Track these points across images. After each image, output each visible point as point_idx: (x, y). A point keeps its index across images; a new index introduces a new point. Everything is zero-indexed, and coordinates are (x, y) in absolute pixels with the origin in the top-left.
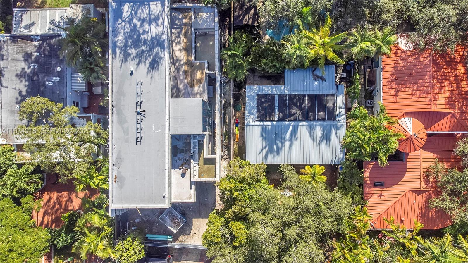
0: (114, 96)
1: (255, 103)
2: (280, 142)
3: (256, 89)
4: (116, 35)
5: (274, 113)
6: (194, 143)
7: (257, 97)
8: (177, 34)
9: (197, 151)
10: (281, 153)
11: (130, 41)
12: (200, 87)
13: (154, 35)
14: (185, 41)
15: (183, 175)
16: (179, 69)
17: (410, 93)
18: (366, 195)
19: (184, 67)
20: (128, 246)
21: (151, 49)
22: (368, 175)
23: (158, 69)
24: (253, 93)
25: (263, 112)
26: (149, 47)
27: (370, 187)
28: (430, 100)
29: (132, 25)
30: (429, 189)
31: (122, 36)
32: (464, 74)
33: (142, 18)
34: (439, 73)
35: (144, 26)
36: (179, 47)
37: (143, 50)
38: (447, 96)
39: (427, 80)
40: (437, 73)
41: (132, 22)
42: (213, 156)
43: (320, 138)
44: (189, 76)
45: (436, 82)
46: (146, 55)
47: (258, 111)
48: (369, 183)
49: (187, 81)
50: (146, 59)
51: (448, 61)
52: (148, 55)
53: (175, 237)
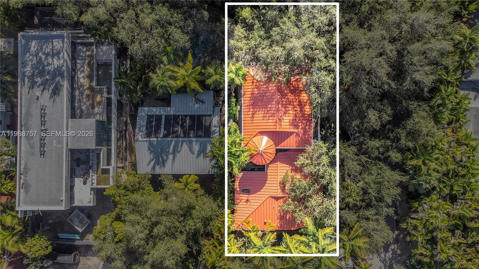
0: (22, 117)
1: (144, 122)
2: (165, 155)
3: (146, 110)
4: (25, 66)
5: (159, 131)
6: (93, 156)
7: (146, 117)
8: (82, 65)
9: (95, 162)
10: (166, 165)
11: (36, 71)
12: (99, 108)
13: (56, 67)
14: (88, 70)
15: (85, 183)
16: (83, 93)
17: (262, 115)
18: (236, 200)
19: (86, 91)
20: (36, 242)
21: (54, 78)
22: (237, 184)
23: (59, 95)
24: (144, 113)
25: (151, 130)
26: (52, 77)
27: (239, 194)
28: (276, 122)
29: (39, 58)
30: (285, 196)
31: (30, 67)
32: (307, 100)
33: (46, 52)
34: (283, 100)
35: (48, 59)
36: (83, 75)
37: (47, 79)
38: (291, 118)
39: (273, 105)
40: (281, 99)
41: (38, 56)
42: (108, 167)
43: (198, 151)
44: (91, 99)
45: (281, 107)
46: (50, 83)
47: (147, 129)
48: (239, 190)
49: (89, 103)
50: (50, 86)
51: (292, 90)
52: (51, 83)
53: (83, 235)
